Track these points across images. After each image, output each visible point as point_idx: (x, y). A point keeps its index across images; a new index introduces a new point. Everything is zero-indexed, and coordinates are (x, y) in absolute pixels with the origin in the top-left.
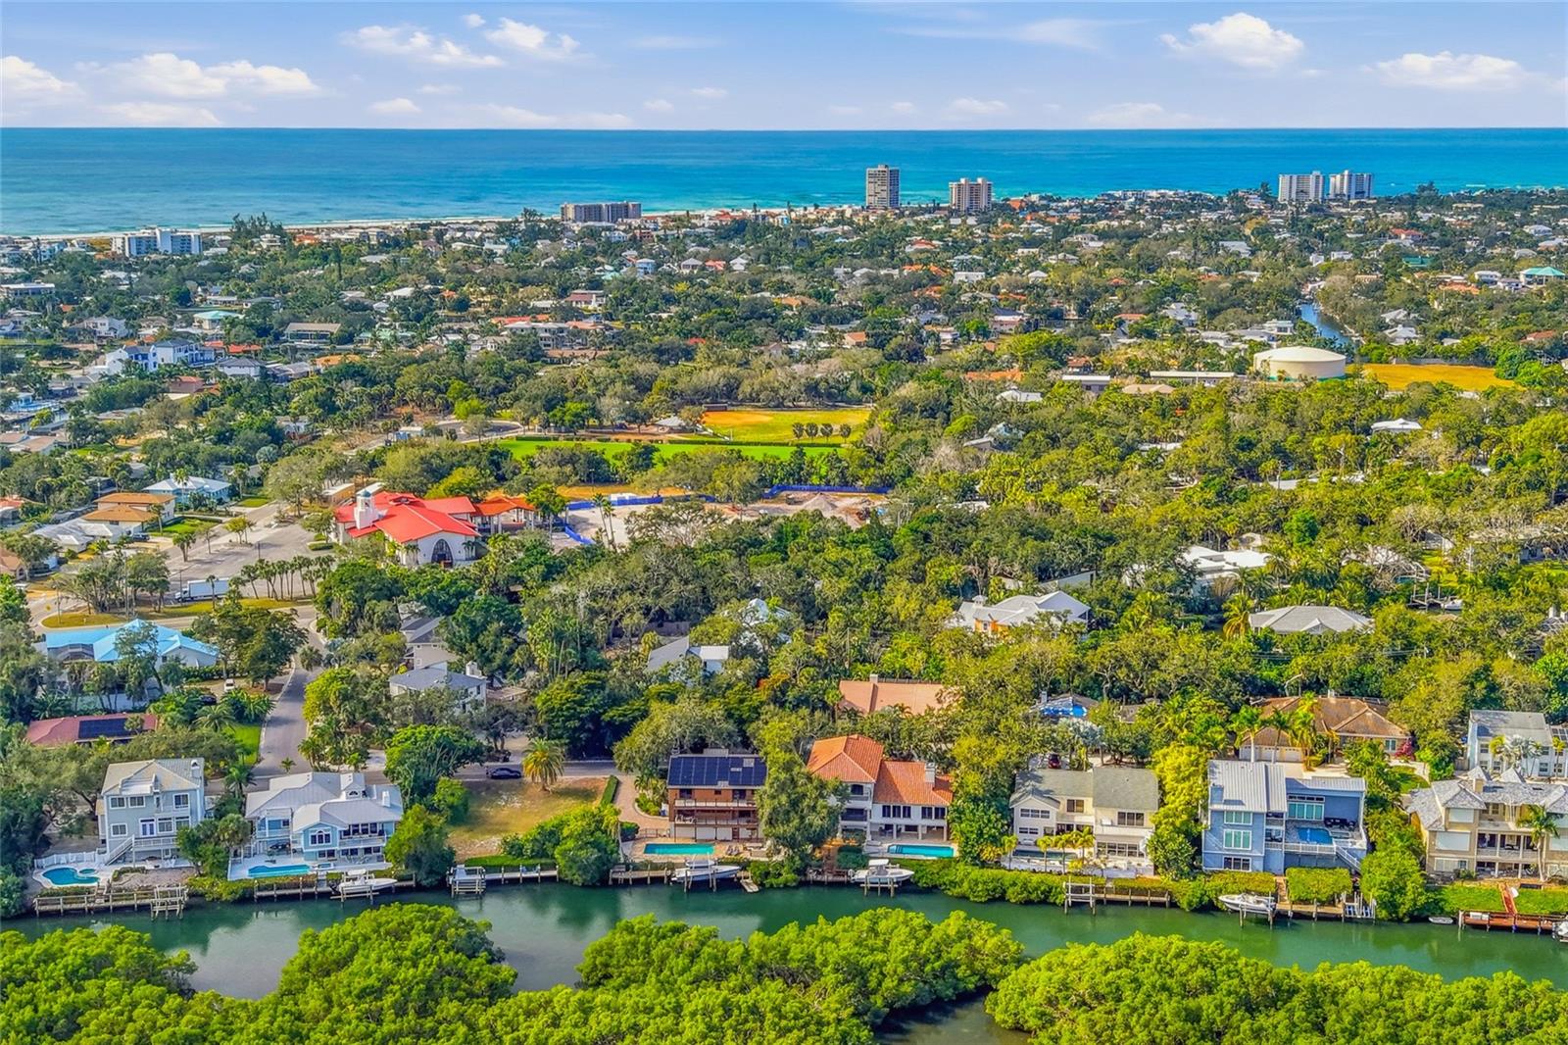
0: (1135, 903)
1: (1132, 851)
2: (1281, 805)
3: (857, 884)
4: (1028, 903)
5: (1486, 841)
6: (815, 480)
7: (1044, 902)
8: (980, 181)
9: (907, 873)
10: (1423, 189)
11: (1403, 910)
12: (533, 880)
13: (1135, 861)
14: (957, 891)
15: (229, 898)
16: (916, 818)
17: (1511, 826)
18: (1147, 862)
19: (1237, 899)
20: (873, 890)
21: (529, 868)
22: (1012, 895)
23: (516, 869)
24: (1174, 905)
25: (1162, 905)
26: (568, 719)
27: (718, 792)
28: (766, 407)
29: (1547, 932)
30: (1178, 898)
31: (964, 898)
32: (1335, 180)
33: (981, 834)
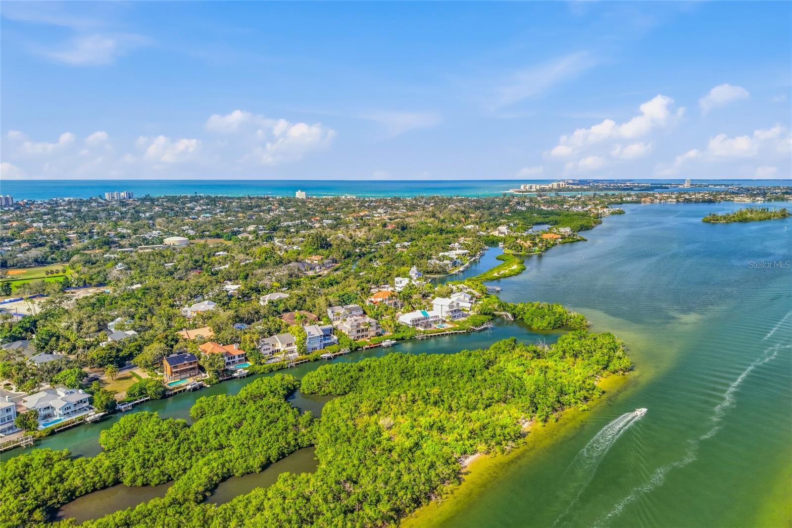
0: (301, 363)
1: (292, 352)
2: (322, 333)
3: (235, 377)
4: (279, 370)
5: (358, 331)
6: (74, 286)
7: (282, 369)
8: (8, 196)
9: (247, 371)
10: (146, 196)
11: (353, 349)
12: (143, 402)
13: (294, 354)
14: (259, 372)
15: (45, 434)
16: (237, 359)
17: (362, 327)
18: (297, 354)
19: (324, 355)
20: (241, 378)
21: (140, 399)
22: (274, 369)
23: (136, 400)
24: (309, 361)
25: (306, 362)
26: (109, 358)
27: (185, 364)
28: (20, 268)
29: (380, 346)
30: (310, 359)
31: (263, 373)
32: (122, 194)
33: (259, 357)
